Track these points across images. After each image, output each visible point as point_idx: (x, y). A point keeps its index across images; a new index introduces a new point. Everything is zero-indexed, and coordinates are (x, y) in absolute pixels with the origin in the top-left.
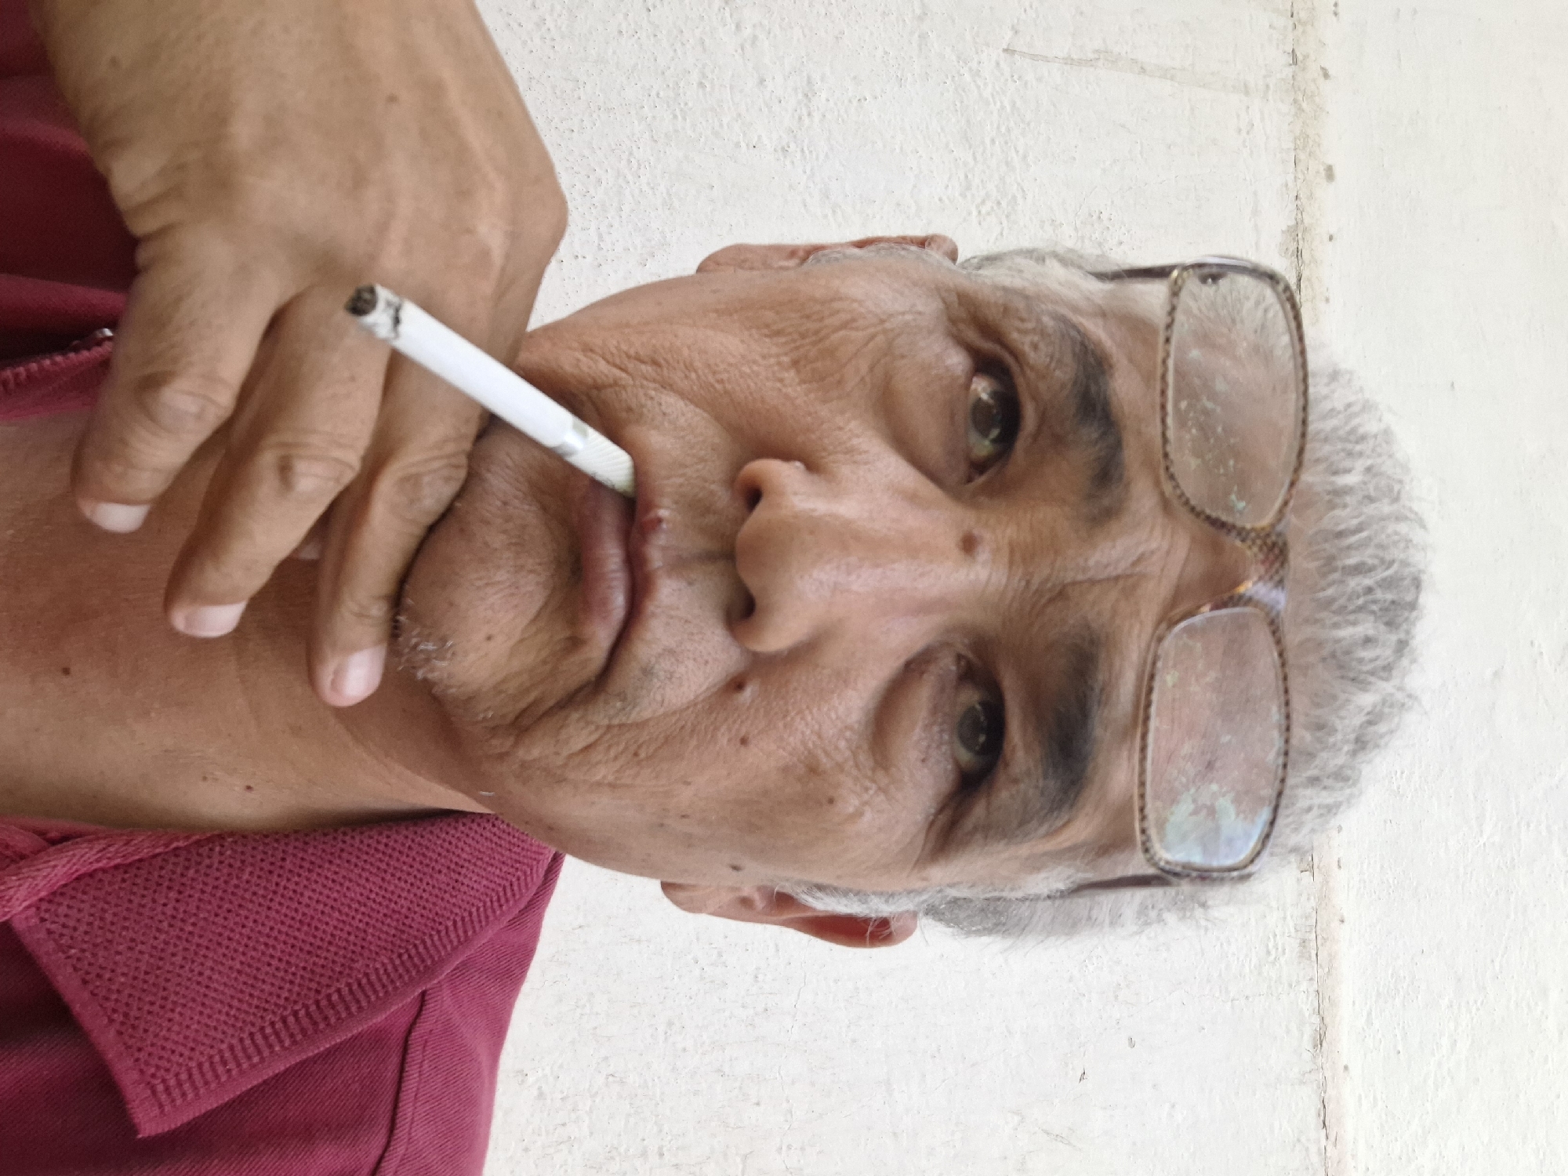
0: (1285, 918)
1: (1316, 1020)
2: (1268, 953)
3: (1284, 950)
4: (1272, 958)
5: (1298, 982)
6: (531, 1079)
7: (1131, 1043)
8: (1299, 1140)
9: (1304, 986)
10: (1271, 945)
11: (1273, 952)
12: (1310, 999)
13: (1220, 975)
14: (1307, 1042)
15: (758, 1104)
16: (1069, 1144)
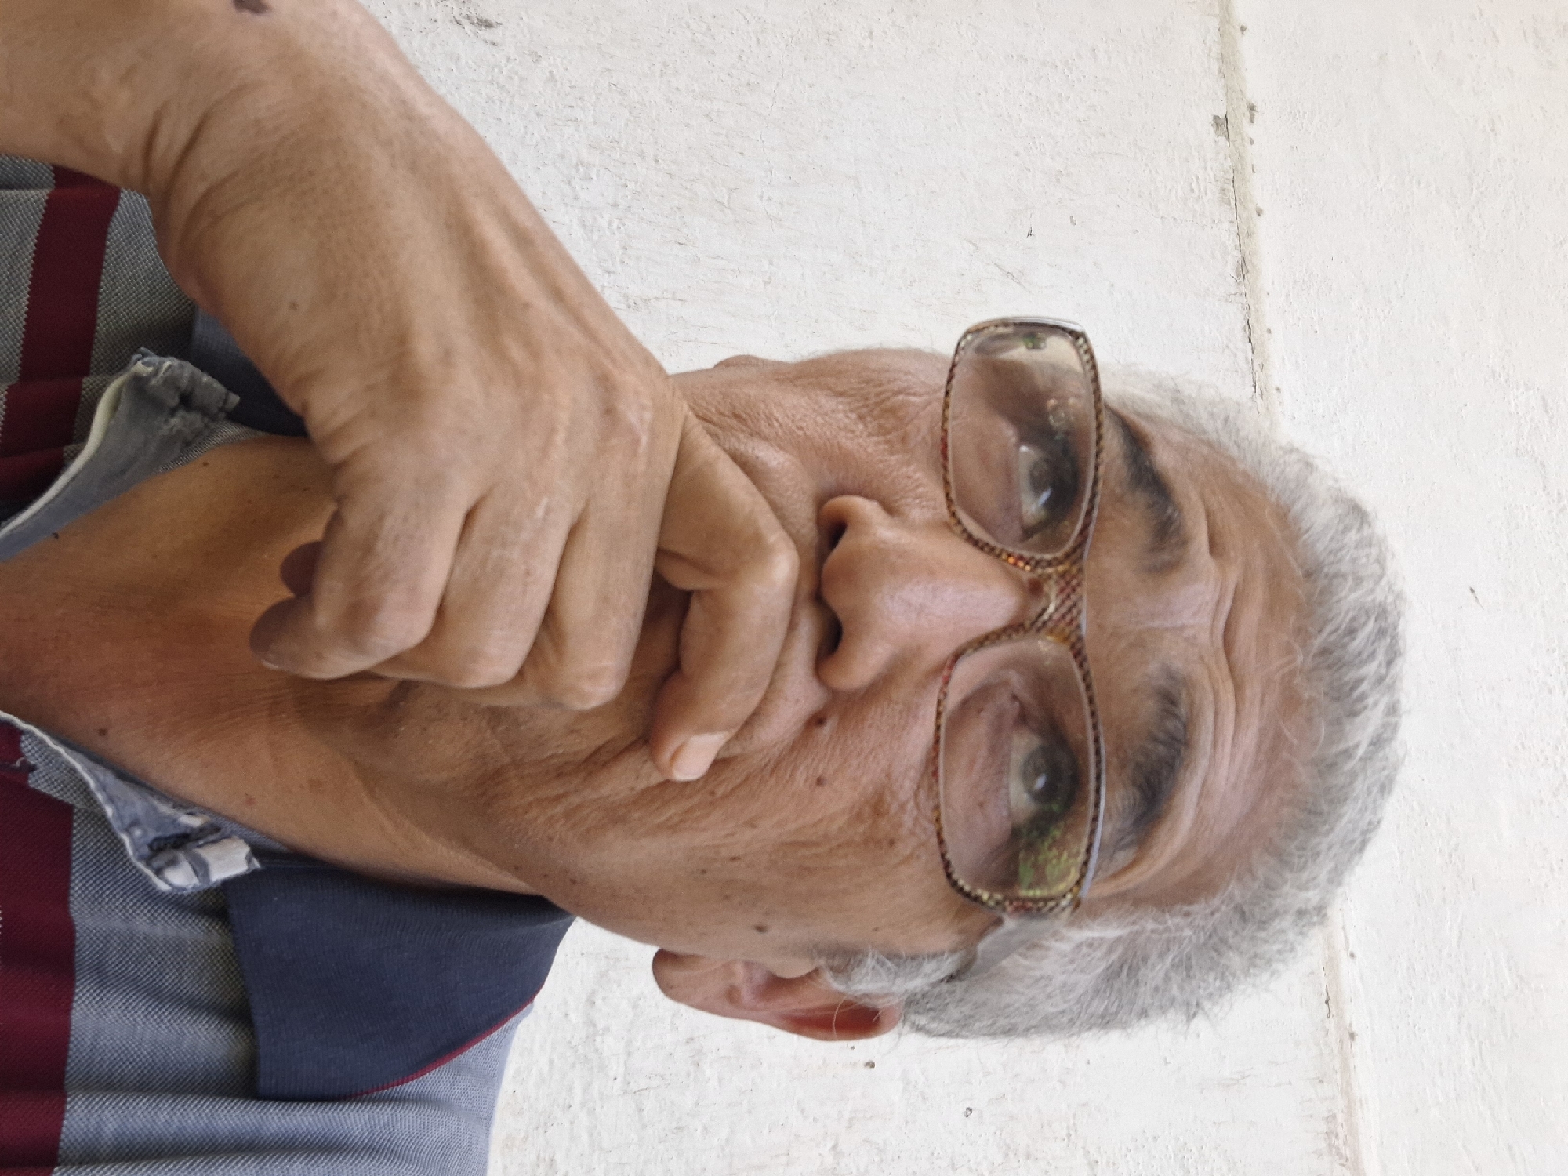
0: (1206, 169)
1: (1236, 253)
2: (1192, 190)
3: (1206, 194)
4: (1197, 194)
5: (1220, 221)
6: (544, 63)
7: (1073, 221)
8: (1227, 347)
9: (1226, 225)
10: (1194, 185)
11: (1196, 190)
12: (1231, 237)
13: (1150, 194)
14: (1230, 269)
15: (742, 154)
16: (1019, 283)
